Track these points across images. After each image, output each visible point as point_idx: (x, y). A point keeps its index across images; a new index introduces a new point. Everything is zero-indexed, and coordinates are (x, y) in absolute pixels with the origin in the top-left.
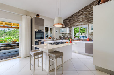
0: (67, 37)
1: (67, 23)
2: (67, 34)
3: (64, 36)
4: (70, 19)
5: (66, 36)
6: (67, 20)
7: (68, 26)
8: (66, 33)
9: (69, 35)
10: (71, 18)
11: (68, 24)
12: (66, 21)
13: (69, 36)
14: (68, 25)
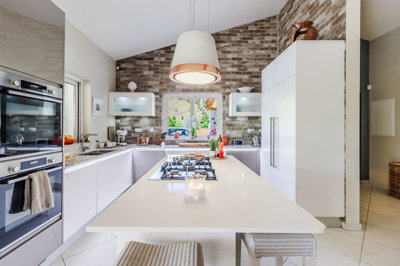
0: (146, 132)
1: (146, 73)
2: (145, 122)
3: (130, 128)
4: (156, 59)
5: (137, 130)
6: (146, 62)
7: (151, 87)
8: (140, 117)
9: (152, 125)
10: (163, 59)
11: (147, 78)
12: (138, 62)
13: (152, 130)
14: (150, 83)
